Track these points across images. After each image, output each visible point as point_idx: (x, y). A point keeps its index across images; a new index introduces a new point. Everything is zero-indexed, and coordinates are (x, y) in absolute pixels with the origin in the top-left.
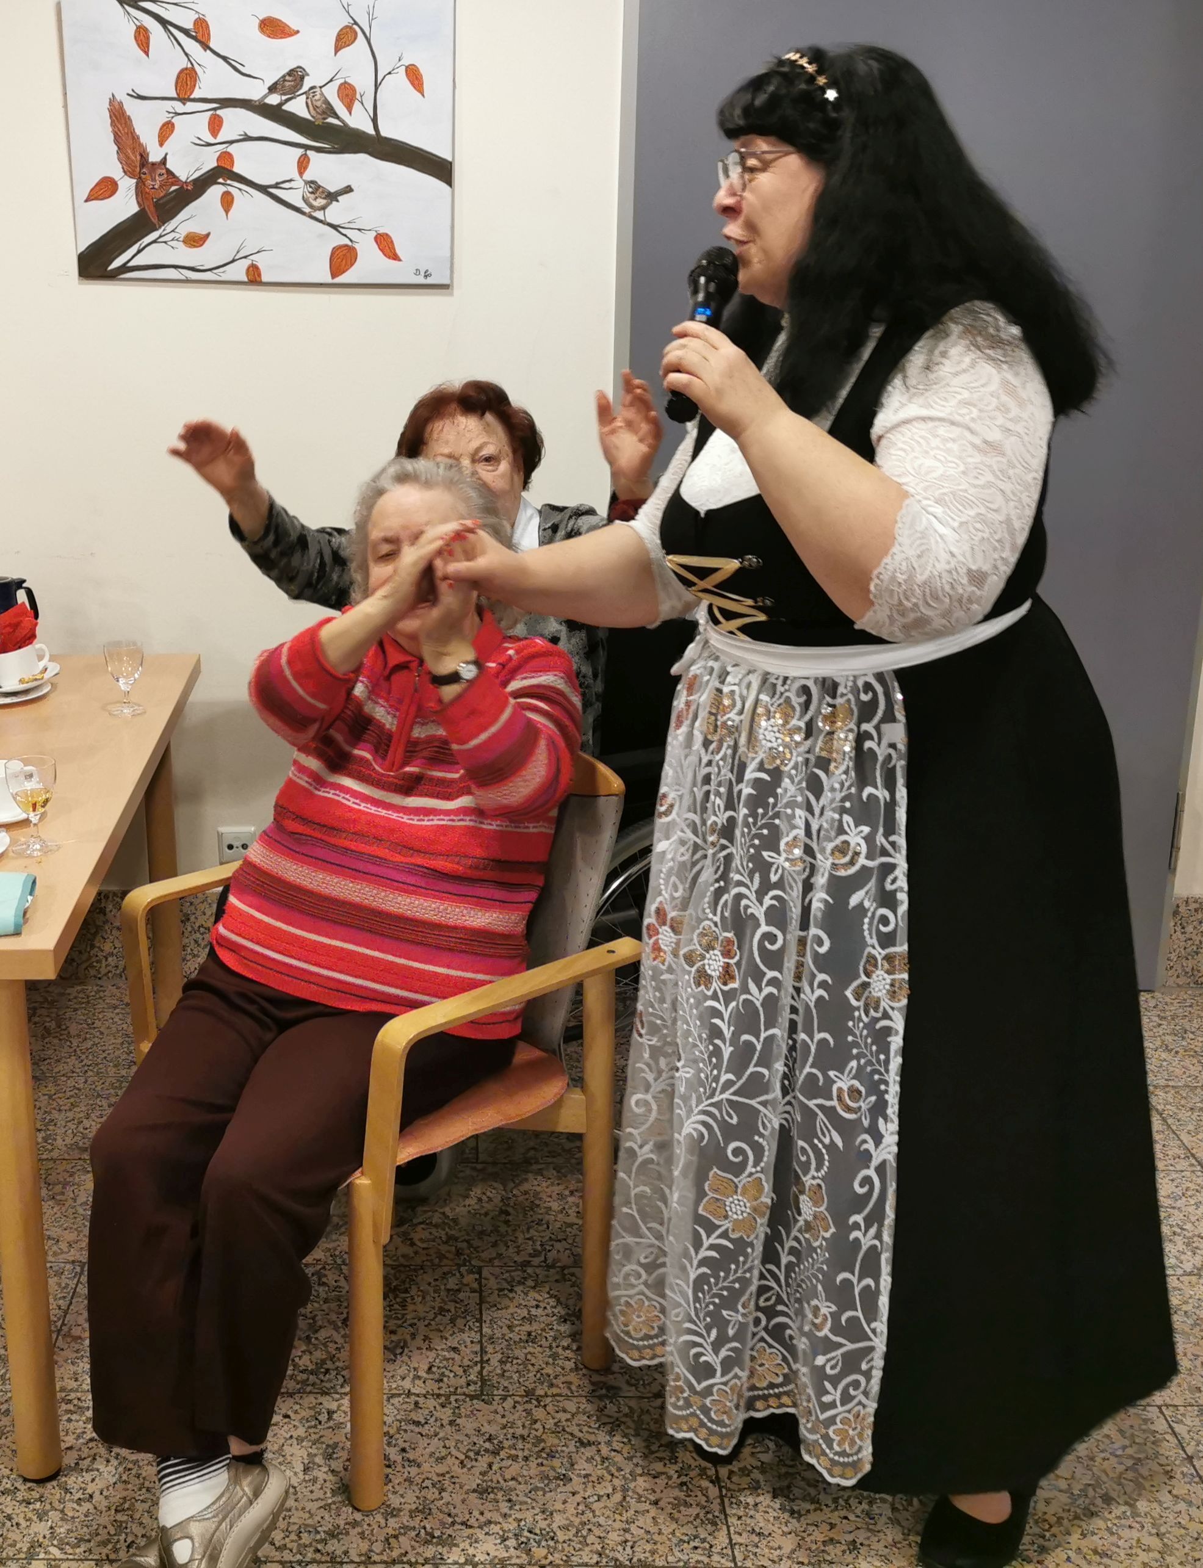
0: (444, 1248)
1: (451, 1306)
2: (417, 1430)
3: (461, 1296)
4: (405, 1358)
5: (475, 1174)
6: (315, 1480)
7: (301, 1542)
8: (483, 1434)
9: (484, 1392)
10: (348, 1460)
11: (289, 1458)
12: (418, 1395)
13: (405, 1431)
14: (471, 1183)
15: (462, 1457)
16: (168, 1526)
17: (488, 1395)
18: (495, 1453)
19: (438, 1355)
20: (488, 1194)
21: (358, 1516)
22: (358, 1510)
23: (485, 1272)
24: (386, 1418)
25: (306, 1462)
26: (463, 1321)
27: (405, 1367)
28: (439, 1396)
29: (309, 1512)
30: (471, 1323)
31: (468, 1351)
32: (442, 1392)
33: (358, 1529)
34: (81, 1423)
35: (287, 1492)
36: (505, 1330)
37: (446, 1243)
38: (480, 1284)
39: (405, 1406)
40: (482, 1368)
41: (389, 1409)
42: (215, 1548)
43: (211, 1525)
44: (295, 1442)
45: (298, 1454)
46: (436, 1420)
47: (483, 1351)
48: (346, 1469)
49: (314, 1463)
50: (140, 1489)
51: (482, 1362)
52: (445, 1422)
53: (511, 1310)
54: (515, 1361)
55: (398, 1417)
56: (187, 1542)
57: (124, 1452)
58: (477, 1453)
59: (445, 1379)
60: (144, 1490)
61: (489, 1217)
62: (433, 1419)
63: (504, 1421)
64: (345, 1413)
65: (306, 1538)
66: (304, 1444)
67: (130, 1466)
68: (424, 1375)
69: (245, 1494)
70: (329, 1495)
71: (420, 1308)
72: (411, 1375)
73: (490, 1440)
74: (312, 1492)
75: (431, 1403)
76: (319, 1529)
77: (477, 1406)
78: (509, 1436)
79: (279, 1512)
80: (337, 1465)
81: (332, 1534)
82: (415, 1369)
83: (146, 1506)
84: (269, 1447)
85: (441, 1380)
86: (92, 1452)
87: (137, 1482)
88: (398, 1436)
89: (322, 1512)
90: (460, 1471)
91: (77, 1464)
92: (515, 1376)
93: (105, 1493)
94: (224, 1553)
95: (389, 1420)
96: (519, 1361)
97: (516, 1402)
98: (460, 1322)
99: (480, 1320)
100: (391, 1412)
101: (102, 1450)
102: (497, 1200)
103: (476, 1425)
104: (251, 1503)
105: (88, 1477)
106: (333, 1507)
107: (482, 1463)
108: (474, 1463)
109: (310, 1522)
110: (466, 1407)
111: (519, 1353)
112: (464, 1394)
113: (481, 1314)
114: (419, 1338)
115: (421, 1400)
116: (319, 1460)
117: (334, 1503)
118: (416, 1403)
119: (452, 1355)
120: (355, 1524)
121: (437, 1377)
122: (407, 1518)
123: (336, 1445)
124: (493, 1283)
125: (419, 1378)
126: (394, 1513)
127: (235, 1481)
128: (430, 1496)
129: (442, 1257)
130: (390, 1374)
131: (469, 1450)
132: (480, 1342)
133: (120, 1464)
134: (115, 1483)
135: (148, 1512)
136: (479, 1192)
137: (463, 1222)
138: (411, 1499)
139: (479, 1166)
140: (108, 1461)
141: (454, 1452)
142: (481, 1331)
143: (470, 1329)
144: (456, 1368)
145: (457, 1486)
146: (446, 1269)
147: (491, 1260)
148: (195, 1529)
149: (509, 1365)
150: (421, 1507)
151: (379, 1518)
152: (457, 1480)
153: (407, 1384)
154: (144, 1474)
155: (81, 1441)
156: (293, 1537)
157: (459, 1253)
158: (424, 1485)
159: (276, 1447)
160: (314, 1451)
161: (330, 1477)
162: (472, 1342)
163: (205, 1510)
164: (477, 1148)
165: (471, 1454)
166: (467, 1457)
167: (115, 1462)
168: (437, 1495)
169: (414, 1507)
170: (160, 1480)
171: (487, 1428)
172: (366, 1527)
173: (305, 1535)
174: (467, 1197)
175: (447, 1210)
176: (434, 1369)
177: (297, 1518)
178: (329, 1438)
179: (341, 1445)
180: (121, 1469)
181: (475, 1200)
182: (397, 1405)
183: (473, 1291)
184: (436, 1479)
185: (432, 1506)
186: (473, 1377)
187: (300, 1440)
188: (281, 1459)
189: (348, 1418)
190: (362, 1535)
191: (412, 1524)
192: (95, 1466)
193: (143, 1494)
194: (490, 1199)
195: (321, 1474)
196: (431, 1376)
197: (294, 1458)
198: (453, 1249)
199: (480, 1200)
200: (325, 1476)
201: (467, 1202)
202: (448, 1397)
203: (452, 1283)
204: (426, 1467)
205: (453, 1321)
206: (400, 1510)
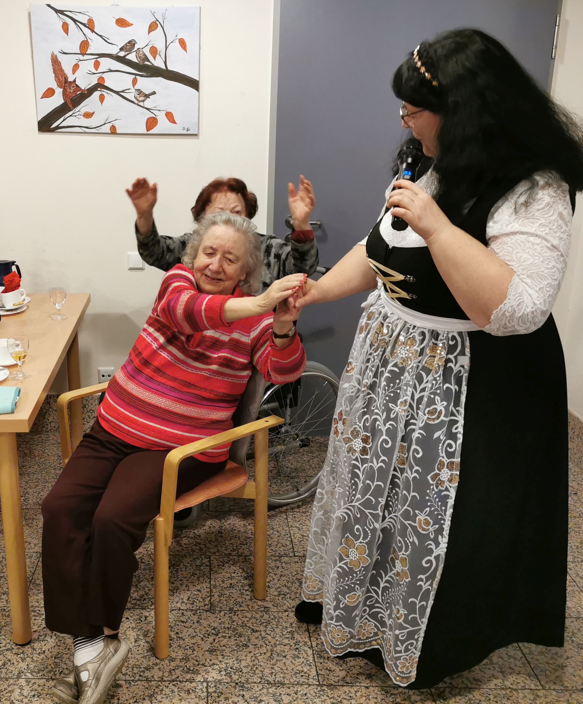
0: (194, 548)
1: (197, 572)
2: (183, 624)
3: (202, 568)
4: (178, 594)
5: (207, 516)
6: (139, 646)
7: (134, 672)
8: (211, 627)
9: (211, 609)
10: (154, 637)
11: (128, 636)
12: (183, 610)
13: (178, 625)
14: (207, 519)
15: (202, 636)
16: (79, 665)
17: (213, 610)
18: (217, 635)
19: (192, 593)
20: (213, 524)
21: (158, 661)
22: (158, 659)
23: (212, 558)
24: (169, 619)
25: (136, 638)
26: (203, 579)
27: (178, 598)
28: (192, 610)
29: (137, 659)
30: (206, 579)
31: (205, 591)
32: (194, 609)
33: (158, 667)
34: (40, 621)
35: (129, 651)
36: (221, 583)
37: (195, 545)
38: (210, 563)
39: (178, 614)
40: (211, 599)
41: (171, 616)
42: (98, 675)
43: (96, 665)
44: (131, 629)
45: (132, 635)
46: (191, 620)
47: (211, 591)
48: (152, 641)
49: (139, 638)
50: (65, 649)
51: (210, 596)
52: (195, 622)
53: (224, 574)
54: (225, 596)
55: (175, 619)
56: (87, 672)
57: (58, 634)
58: (209, 635)
59: (195, 603)
60: (67, 649)
61: (214, 534)
62: (190, 620)
63: (220, 621)
64: (152, 617)
65: (136, 670)
66: (135, 630)
67: (61, 639)
68: (186, 601)
69: (111, 651)
70: (145, 652)
71: (184, 572)
72: (180, 601)
73: (214, 629)
74: (138, 650)
75: (189, 613)
76: (141, 666)
77: (209, 615)
78: (222, 628)
79: (125, 659)
80: (149, 639)
81: (147, 669)
82: (182, 599)
83: (68, 656)
84: (120, 632)
85: (193, 604)
86: (45, 633)
87: (64, 646)
88: (174, 627)
89: (143, 659)
90: (201, 642)
91: (38, 638)
92: (225, 602)
93: (50, 650)
94: (102, 677)
95: (171, 620)
96: (227, 596)
97: (225, 613)
98: (201, 579)
99: (210, 578)
100: (172, 617)
101: (49, 632)
102: (217, 528)
103: (208, 623)
104: (113, 655)
105: (43, 643)
106: (147, 657)
107: (211, 639)
108: (207, 639)
109: (137, 663)
110: (204, 615)
111: (227, 592)
112: (203, 610)
113: (210, 576)
114: (184, 586)
115: (185, 612)
116: (141, 637)
117: (148, 655)
118: (183, 613)
119: (198, 593)
120: (157, 664)
121: (191, 602)
122: (179, 662)
123: (148, 630)
124: (215, 563)
125: (184, 602)
126: (173, 660)
127: (106, 646)
128: (189, 653)
129: (193, 551)
130: (171, 601)
131: (205, 634)
132: (210, 587)
133: (57, 638)
134: (54, 646)
135: (69, 659)
136: (209, 523)
137: (202, 537)
138: (180, 654)
139: (210, 513)
140: (51, 637)
141: (199, 634)
142: (210, 583)
143: (206, 582)
144: (200, 599)
145: (200, 649)
146: (195, 557)
147: (215, 553)
148: (90, 667)
149: (222, 597)
150: (184, 658)
151: (167, 662)
152: (200, 646)
153: (179, 605)
154: (67, 642)
155: (40, 628)
156: (130, 670)
157: (201, 549)
158: (186, 648)
159: (123, 631)
160: (139, 633)
161: (146, 644)
162: (206, 588)
163: (94, 658)
164: (208, 505)
165: (206, 635)
166: (204, 636)
167: (54, 637)
168: (191, 653)
169: (181, 657)
170: (75, 646)
171: (213, 624)
172: (161, 666)
173: (135, 669)
174: (204, 525)
175: (196, 531)
176: (190, 599)
177: (132, 662)
178: (145, 627)
179: (150, 631)
180: (57, 640)
181: (208, 527)
182: (174, 614)
183: (207, 566)
184: (191, 645)
185: (189, 657)
186: (207, 602)
187: (133, 628)
188: (125, 637)
189: (154, 619)
190: (160, 669)
191: (181, 664)
192: (46, 639)
193: (66, 651)
194: (214, 527)
195: (142, 643)
196: (189, 602)
197: (130, 636)
198: (198, 548)
199: (210, 527)
200: (144, 644)
201: (205, 528)
202: (196, 611)
203: (198, 562)
204: (187, 640)
205: (198, 578)
206: (176, 659)
